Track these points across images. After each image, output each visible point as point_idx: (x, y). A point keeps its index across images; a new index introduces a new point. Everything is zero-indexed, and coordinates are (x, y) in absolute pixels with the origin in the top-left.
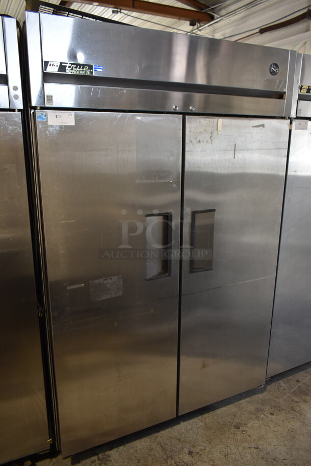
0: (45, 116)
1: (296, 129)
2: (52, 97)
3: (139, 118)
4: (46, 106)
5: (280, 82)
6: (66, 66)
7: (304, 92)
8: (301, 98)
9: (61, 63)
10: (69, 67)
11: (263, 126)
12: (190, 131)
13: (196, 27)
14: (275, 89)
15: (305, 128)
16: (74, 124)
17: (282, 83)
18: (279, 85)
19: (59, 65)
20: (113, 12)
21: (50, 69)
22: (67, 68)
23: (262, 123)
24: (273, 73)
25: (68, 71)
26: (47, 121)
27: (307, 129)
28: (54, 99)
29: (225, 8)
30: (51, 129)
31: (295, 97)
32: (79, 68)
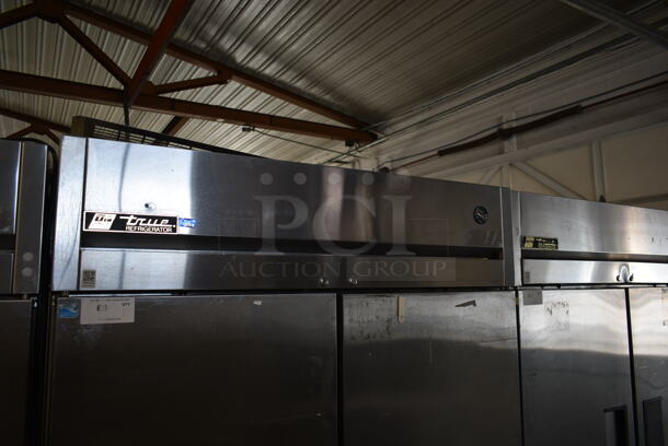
0: (75, 309)
1: (525, 304)
2: (93, 273)
3: (259, 303)
4: (81, 289)
5: (492, 233)
6: (127, 220)
7: (529, 246)
8: (526, 255)
9: (118, 216)
10: (133, 221)
11: (473, 303)
12: (351, 320)
13: (354, 148)
14: (486, 244)
15: (539, 301)
16: (132, 321)
17: (496, 235)
18: (491, 239)
19: (113, 217)
20: (244, 130)
21: (95, 226)
22: (129, 223)
23: (471, 300)
24: (479, 220)
25: (130, 228)
26: (79, 318)
27: (541, 303)
28: (98, 277)
29: (390, 126)
30: (85, 331)
31: (517, 254)
32: (152, 223)
